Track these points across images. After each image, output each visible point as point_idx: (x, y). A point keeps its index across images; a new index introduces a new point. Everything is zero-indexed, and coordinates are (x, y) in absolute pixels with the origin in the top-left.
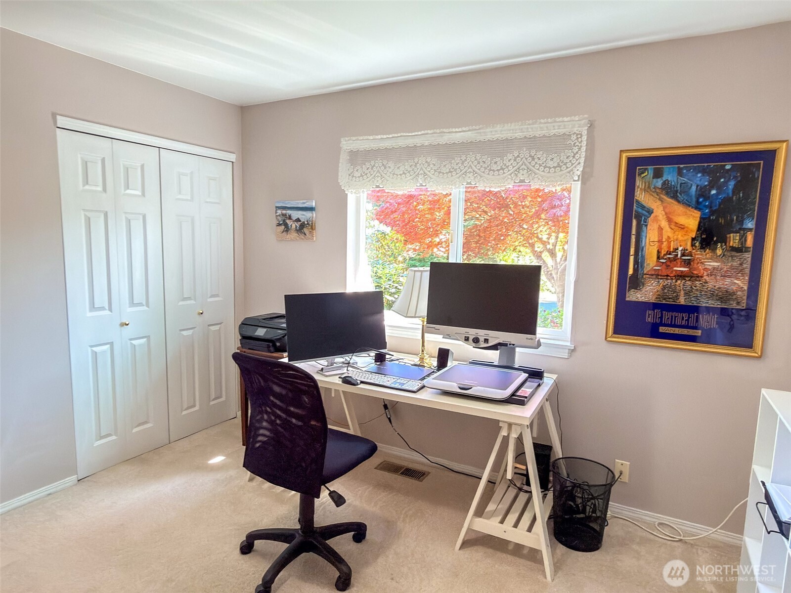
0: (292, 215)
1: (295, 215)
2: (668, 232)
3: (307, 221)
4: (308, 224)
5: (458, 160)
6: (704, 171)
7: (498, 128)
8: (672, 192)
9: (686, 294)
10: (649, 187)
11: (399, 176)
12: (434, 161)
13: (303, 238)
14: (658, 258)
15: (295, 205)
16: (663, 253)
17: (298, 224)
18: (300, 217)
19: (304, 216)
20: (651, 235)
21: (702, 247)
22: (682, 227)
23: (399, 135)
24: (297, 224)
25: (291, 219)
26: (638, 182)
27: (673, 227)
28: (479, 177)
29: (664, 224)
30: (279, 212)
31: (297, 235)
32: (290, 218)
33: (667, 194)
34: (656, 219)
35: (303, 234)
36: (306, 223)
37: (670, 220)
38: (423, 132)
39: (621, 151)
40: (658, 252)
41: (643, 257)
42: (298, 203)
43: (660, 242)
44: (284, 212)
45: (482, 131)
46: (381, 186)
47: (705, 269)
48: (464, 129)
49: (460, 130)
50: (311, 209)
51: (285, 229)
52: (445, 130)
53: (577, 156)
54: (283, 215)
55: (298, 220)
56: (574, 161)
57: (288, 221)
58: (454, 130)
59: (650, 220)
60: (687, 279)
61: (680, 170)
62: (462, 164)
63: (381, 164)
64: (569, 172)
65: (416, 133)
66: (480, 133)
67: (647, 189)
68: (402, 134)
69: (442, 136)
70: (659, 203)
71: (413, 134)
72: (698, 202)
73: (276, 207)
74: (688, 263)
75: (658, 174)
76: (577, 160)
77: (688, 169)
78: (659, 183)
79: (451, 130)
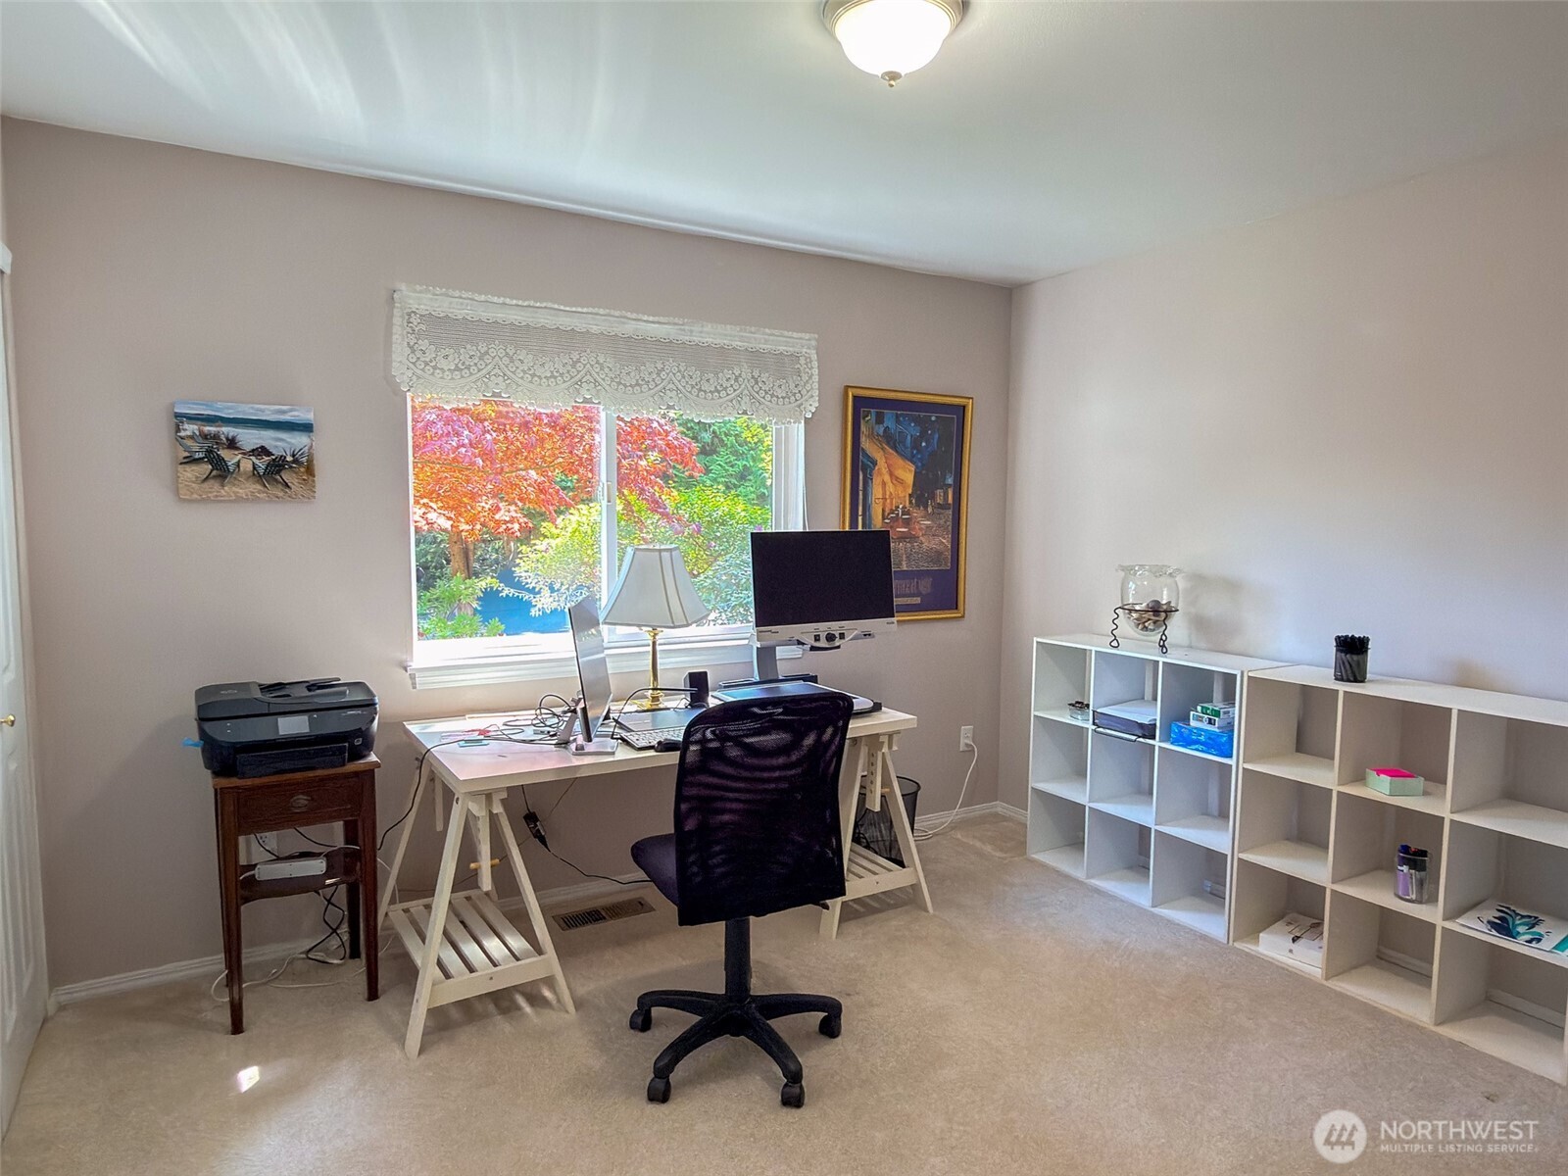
0: (238, 438)
1: (249, 438)
2: (890, 488)
3: (293, 456)
4: (296, 461)
5: (650, 367)
6: (917, 421)
7: (708, 328)
8: (891, 441)
9: (907, 557)
10: (873, 433)
11: (544, 380)
12: (610, 362)
13: (281, 494)
14: (884, 519)
15: (252, 414)
16: (887, 511)
17: (262, 463)
18: (269, 444)
19: (282, 444)
20: (876, 492)
21: (918, 505)
22: (901, 482)
23: (544, 305)
24: (257, 462)
25: (238, 448)
26: (863, 428)
27: (895, 482)
28: (684, 398)
29: (887, 478)
30: (190, 428)
31: (259, 487)
32: (232, 444)
33: (888, 444)
34: (880, 473)
35: (280, 486)
36: (289, 459)
37: (891, 474)
38: (590, 310)
39: (847, 387)
40: (883, 511)
41: (870, 517)
42: (262, 411)
43: (884, 499)
44: (208, 429)
45: (687, 328)
46: (503, 395)
47: (921, 529)
48: (662, 319)
49: (656, 319)
50: (306, 428)
51: (214, 473)
52: (629, 315)
53: (808, 387)
54: (205, 436)
55: (262, 451)
56: (804, 392)
57: (224, 453)
58: (645, 318)
59: (875, 472)
60: (908, 540)
61: (897, 416)
62: (658, 374)
63: (502, 353)
64: (799, 406)
65: (580, 310)
66: (684, 330)
67: (871, 436)
68: (549, 305)
69: (624, 323)
70: (882, 452)
71: (574, 309)
72: (913, 456)
73: (177, 415)
74: (907, 523)
75: (880, 420)
76: (808, 392)
77: (904, 416)
78: (881, 430)
79: (640, 316)
